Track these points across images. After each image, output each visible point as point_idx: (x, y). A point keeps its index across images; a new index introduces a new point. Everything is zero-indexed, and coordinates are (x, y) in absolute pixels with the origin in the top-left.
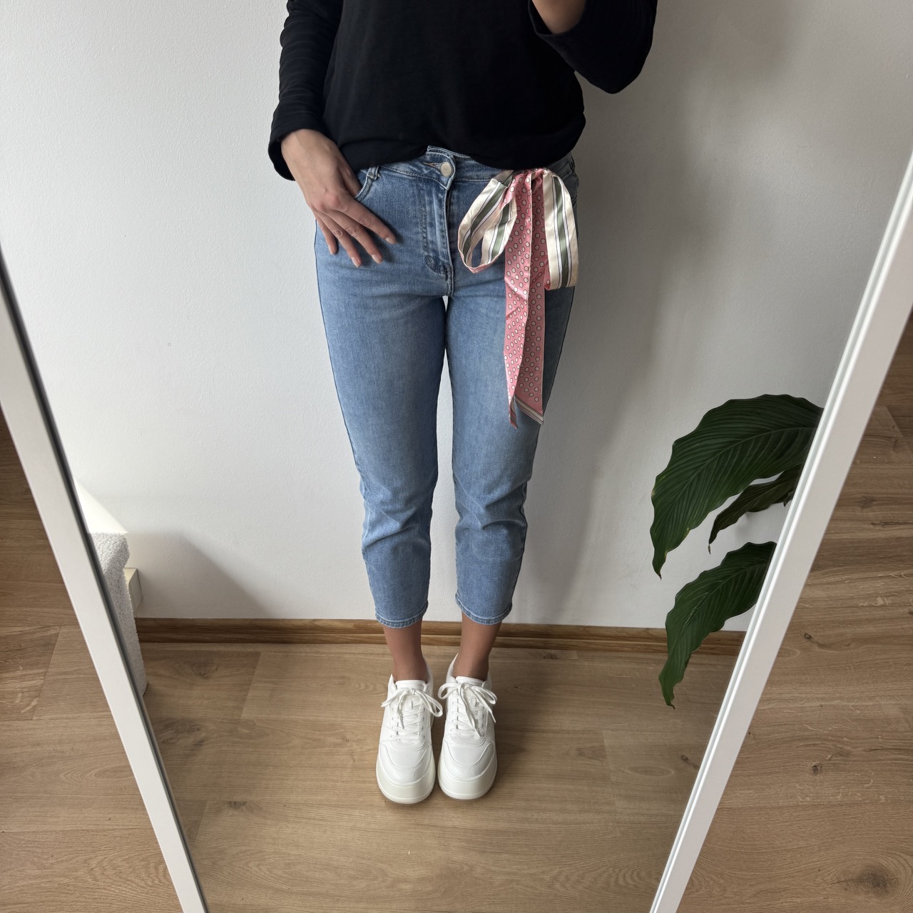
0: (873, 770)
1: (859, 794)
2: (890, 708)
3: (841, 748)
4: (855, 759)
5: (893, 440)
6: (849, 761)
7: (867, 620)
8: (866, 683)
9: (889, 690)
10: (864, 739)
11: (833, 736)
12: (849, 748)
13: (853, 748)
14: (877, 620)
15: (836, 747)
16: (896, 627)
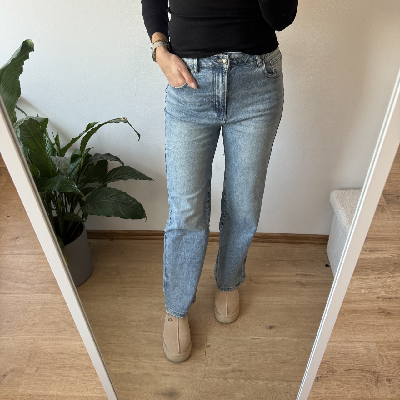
0: (347, 381)
1: (338, 393)
2: (360, 348)
3: (331, 368)
4: (338, 374)
5: (382, 207)
6: (336, 375)
7: (355, 301)
8: (350, 334)
9: (361, 338)
10: (345, 364)
11: (328, 362)
12: (336, 368)
13: (338, 368)
14: (360, 301)
15: (330, 367)
16: (369, 305)
